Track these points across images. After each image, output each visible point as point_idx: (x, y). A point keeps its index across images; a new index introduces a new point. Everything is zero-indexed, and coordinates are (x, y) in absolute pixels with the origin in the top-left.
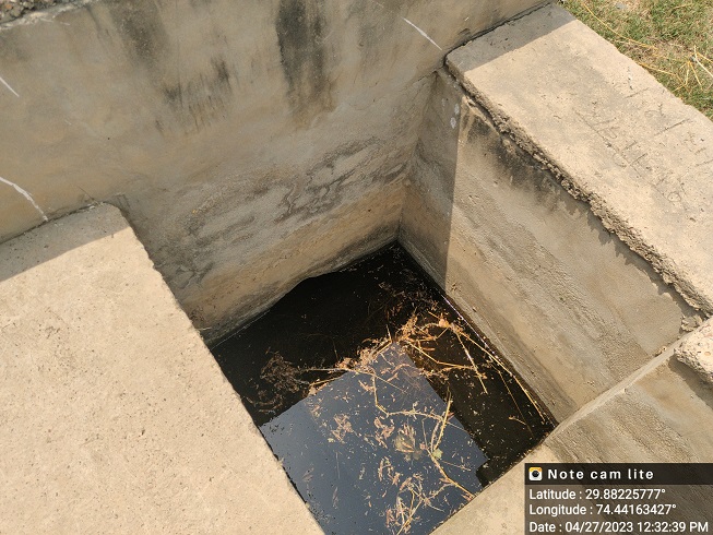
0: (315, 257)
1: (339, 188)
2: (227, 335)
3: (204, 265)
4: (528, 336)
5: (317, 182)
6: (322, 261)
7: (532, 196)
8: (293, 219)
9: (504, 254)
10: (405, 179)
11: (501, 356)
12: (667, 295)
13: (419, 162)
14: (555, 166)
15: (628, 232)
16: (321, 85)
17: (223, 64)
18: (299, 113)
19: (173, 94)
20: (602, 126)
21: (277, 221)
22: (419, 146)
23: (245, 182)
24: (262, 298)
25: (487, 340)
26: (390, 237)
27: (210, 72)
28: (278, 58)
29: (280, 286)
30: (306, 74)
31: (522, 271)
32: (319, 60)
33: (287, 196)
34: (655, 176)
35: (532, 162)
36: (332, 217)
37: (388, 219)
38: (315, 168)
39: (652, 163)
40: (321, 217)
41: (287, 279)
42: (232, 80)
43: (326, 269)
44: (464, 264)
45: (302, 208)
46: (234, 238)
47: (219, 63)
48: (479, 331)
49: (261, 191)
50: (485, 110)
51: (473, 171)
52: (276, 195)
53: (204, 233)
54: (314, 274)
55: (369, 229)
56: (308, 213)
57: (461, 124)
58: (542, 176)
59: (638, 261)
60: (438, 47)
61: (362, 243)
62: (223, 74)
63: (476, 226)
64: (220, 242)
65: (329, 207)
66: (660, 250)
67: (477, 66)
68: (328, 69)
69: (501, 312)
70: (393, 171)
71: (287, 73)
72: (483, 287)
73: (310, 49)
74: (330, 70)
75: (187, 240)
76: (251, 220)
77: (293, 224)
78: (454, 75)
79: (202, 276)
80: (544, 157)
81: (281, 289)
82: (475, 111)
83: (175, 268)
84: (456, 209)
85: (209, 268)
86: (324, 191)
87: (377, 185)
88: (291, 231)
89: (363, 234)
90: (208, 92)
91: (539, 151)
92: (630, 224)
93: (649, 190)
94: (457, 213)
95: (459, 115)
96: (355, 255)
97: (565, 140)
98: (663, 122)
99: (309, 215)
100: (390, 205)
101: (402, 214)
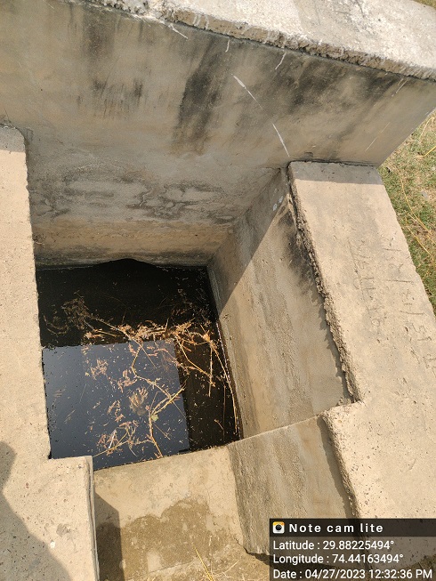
0: (144, 246)
1: (182, 209)
2: (53, 266)
3: (62, 208)
4: (253, 371)
5: (168, 195)
6: (147, 252)
7: (297, 279)
8: (139, 212)
9: (265, 309)
10: (230, 228)
11: (231, 377)
12: (340, 378)
13: (245, 221)
14: (317, 266)
15: (337, 327)
16: (200, 135)
17: (141, 86)
18: (177, 144)
19: (99, 86)
20: (359, 258)
21: (129, 206)
22: (249, 210)
23: (118, 168)
24: (92, 254)
25: (228, 362)
26: (203, 262)
27: (130, 87)
28: (179, 103)
29: (109, 253)
30: (193, 122)
31: (270, 325)
32: (206, 118)
33: (143, 193)
34: (372, 304)
35: (307, 257)
36: (169, 226)
37: (207, 249)
38: (172, 186)
39: (375, 296)
40: (161, 221)
41: (116, 251)
42: (142, 99)
43: (148, 260)
44: (239, 304)
45: (150, 208)
46: (93, 201)
47: (139, 84)
48: (226, 353)
49: (127, 180)
50: (296, 209)
51: (272, 245)
52: (137, 188)
53: (73, 186)
54: (137, 258)
55: (191, 248)
56: (153, 213)
57: (279, 210)
58: (308, 269)
59: (334, 349)
60: (288, 153)
61: (181, 255)
62: (138, 92)
63: (258, 282)
64: (82, 199)
65: (170, 217)
66: (348, 348)
67: (306, 179)
68: (209, 127)
69: (246, 347)
70: (224, 218)
71: (180, 114)
72: (243, 325)
73: (203, 108)
74: (210, 128)
75: (59, 184)
76: (110, 195)
77: (138, 215)
78: (290, 177)
79: (57, 214)
80: (314, 257)
81: (108, 256)
82: (290, 207)
83: (41, 199)
84: (251, 264)
85: (64, 212)
86: (171, 204)
87: (210, 221)
88: (135, 219)
89: (185, 249)
90: (122, 97)
91: (313, 252)
92: (340, 324)
93: (364, 310)
94: (251, 268)
95: (280, 204)
96: (172, 260)
97: (332, 254)
98: (397, 276)
99: (152, 215)
100: (213, 240)
101: (217, 251)
